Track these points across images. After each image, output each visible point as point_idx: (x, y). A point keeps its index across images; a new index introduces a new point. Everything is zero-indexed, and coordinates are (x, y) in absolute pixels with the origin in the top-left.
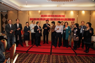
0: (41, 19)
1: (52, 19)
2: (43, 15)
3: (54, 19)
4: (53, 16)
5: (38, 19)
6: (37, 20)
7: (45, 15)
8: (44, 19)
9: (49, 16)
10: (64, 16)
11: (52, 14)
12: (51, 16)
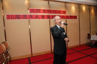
0: (31, 17)
1: (49, 16)
2: (34, 10)
3: (52, 16)
7: (37, 10)
8: (37, 17)
9: (45, 11)
10: (64, 12)
12: (47, 11)
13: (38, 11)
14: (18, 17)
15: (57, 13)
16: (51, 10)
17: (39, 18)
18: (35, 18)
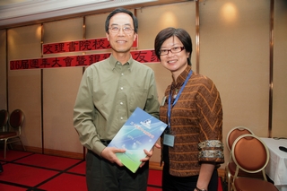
0: (45, 63)
1: (83, 56)
2: (51, 46)
3: (91, 57)
4: (85, 45)
5: (34, 64)
6: (32, 67)
7: (56, 45)
8: (56, 63)
9: (72, 47)
11: (85, 36)
12: (77, 46)
13: (60, 47)
14: (25, 65)
15: (104, 48)
16: (90, 42)
17: (60, 66)
18: (53, 66)
